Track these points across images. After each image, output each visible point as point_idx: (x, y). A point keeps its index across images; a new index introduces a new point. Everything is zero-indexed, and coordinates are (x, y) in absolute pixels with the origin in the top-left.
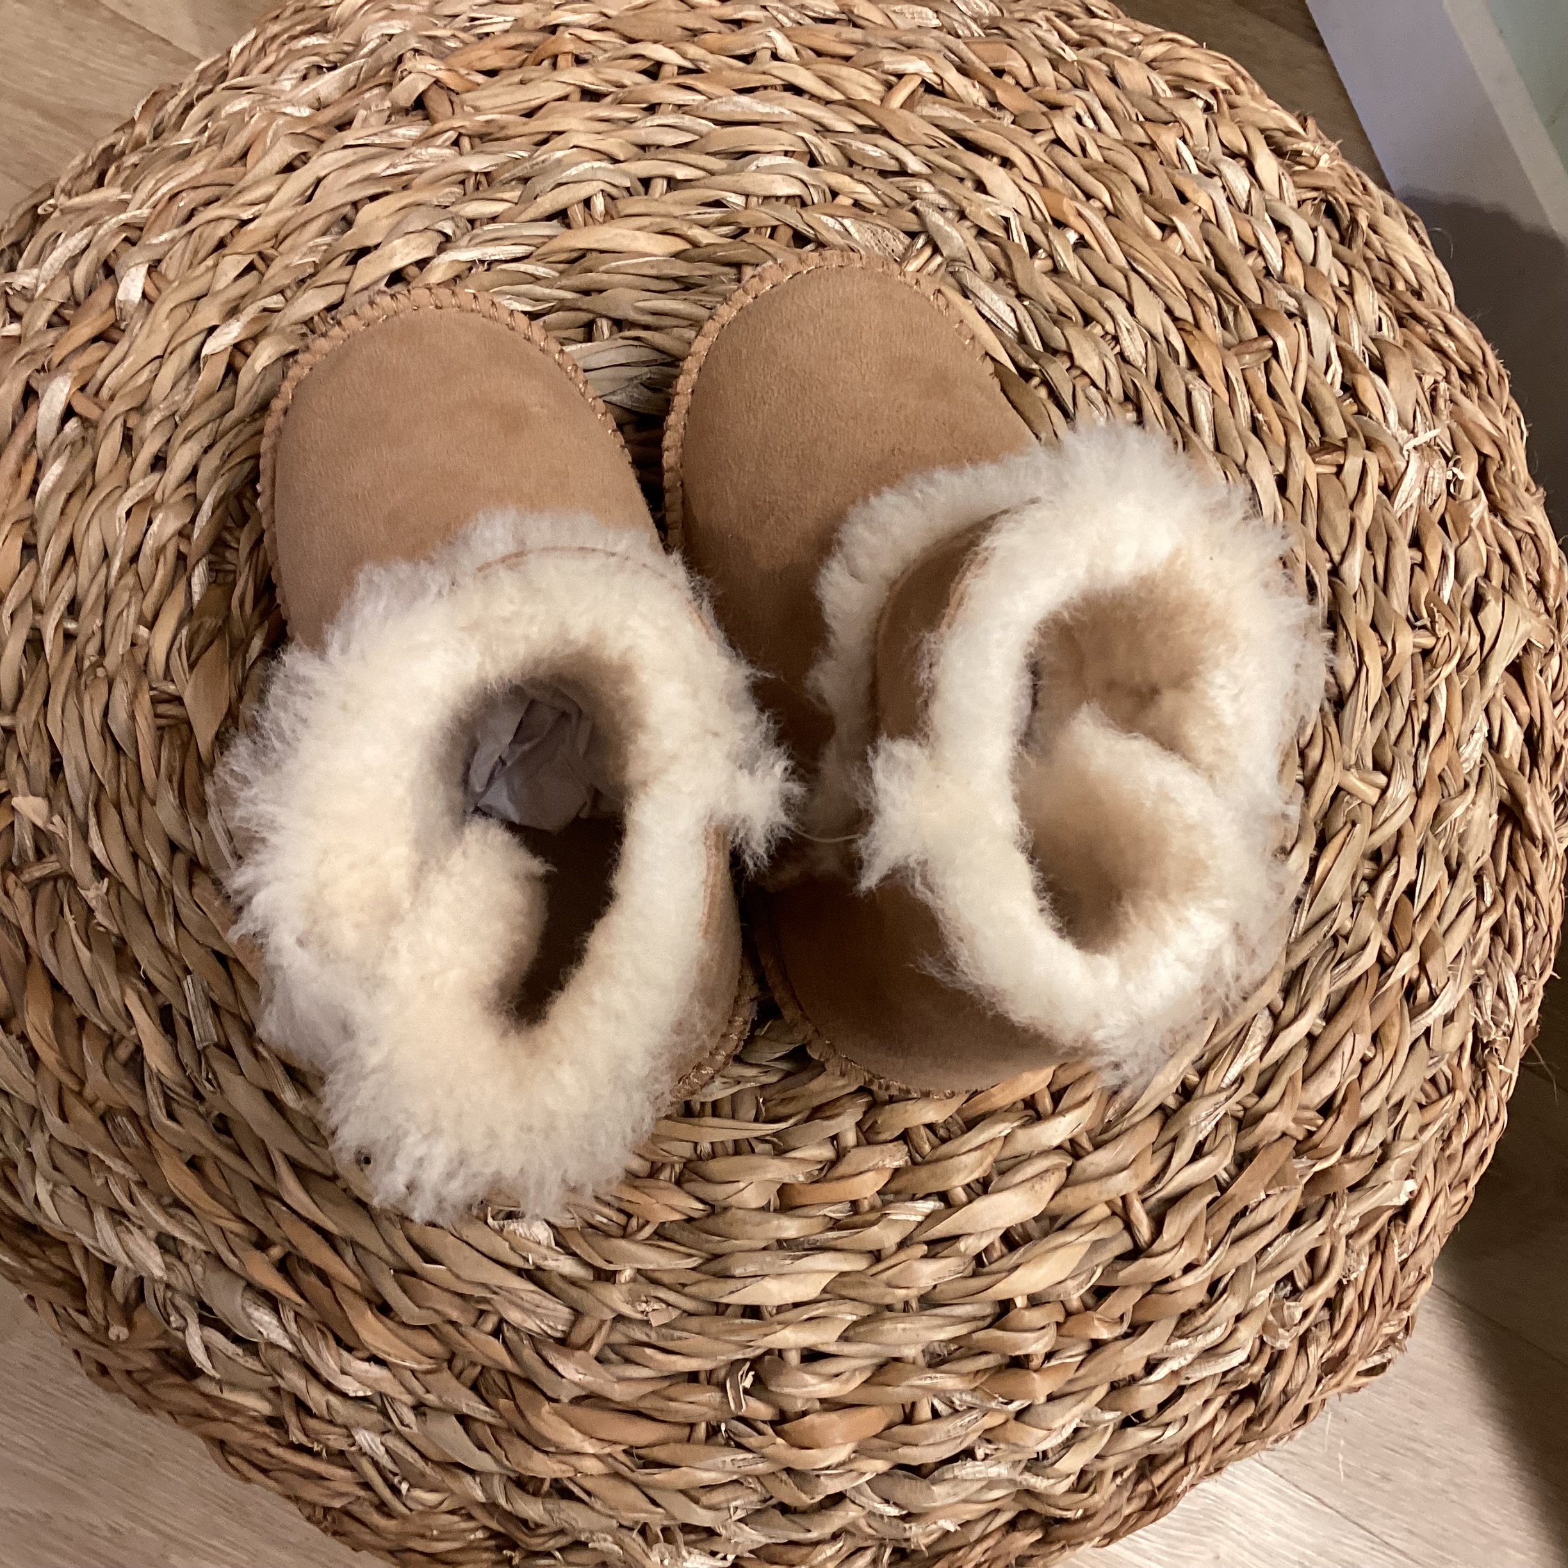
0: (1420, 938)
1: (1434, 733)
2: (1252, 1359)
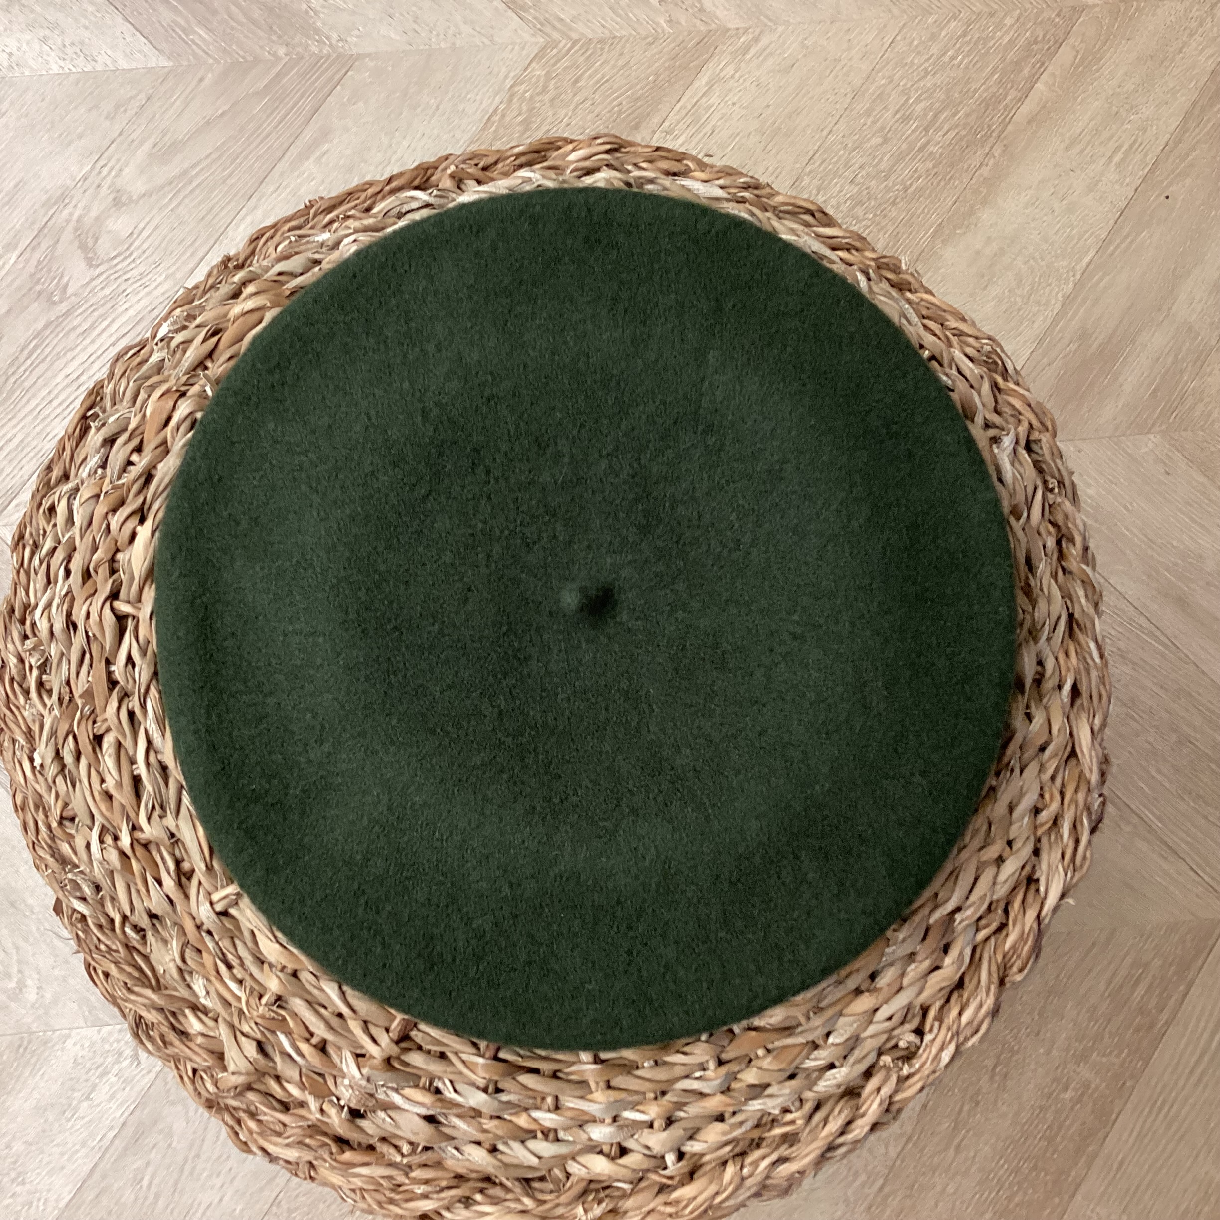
0: (134, 863)
1: (222, 968)
2: (34, 625)
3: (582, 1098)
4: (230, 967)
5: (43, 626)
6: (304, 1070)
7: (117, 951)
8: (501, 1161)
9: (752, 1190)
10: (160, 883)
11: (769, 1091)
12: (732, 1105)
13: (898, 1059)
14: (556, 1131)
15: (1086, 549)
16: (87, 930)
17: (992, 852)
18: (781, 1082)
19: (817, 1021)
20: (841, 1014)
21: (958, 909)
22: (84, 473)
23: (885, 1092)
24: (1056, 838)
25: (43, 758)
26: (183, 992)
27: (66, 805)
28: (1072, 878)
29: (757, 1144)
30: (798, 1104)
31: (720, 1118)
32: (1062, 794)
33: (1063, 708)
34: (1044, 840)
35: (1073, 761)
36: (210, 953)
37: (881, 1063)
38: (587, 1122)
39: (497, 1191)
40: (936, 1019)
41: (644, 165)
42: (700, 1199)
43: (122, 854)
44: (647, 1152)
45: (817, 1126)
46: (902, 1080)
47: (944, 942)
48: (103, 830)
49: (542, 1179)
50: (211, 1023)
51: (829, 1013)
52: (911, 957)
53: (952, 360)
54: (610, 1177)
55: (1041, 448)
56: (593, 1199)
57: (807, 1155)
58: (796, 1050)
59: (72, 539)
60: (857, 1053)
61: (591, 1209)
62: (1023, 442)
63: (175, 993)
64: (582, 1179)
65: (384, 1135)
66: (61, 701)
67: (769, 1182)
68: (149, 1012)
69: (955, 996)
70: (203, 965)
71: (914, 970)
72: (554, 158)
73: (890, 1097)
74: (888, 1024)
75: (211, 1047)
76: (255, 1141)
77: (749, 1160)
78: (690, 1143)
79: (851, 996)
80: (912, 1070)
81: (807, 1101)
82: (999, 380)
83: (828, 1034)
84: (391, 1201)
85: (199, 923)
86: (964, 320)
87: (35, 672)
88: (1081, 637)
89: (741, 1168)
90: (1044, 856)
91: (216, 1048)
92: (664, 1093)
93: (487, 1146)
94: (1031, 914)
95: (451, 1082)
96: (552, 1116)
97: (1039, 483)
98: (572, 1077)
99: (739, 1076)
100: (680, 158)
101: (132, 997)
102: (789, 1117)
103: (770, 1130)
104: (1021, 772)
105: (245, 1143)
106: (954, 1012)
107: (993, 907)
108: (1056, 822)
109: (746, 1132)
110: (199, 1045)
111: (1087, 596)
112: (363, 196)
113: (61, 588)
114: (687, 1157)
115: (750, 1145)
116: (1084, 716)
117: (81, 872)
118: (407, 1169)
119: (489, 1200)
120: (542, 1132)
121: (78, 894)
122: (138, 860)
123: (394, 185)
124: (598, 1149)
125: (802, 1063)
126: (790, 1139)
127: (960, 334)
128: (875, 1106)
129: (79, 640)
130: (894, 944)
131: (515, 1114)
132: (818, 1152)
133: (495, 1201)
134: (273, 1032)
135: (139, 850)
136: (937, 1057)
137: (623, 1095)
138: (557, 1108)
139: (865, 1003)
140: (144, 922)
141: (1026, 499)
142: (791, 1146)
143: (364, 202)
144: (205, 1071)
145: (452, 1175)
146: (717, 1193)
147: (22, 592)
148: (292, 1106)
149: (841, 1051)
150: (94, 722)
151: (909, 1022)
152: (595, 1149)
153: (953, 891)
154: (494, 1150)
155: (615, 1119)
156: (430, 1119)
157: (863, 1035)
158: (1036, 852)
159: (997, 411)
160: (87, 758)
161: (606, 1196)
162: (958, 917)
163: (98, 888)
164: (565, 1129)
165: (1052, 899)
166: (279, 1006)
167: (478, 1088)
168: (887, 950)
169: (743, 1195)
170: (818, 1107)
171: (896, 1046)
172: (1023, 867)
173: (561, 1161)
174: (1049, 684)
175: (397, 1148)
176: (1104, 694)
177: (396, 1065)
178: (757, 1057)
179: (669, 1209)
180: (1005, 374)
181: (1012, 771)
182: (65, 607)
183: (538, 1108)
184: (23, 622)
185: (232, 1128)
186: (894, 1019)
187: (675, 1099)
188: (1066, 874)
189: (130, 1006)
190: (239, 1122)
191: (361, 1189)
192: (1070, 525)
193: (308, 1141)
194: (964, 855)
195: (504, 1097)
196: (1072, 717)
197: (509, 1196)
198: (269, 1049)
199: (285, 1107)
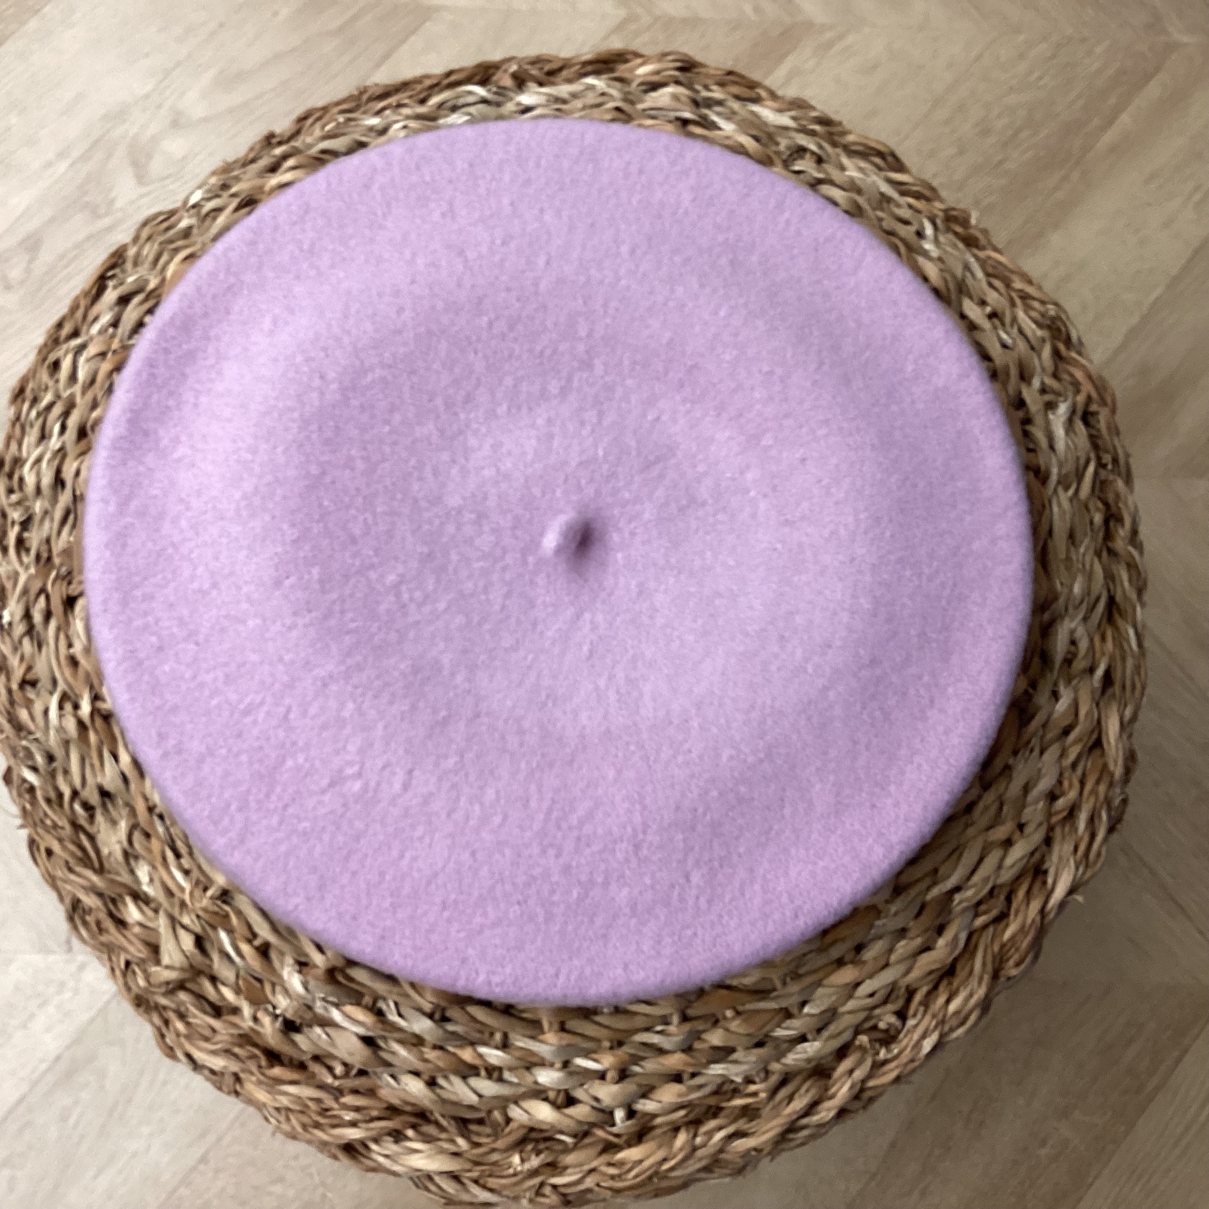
0: (91, 734)
1: (170, 854)
2: (21, 480)
3: (533, 1038)
4: (178, 856)
5: (30, 480)
6: (242, 973)
7: (63, 828)
8: (439, 1096)
9: (704, 1163)
10: (116, 757)
11: (735, 1056)
12: (695, 1065)
13: (876, 1041)
14: (500, 1069)
15: (1135, 532)
16: (34, 801)
17: (1001, 832)
18: (747, 1048)
19: (794, 988)
20: (819, 984)
21: (957, 889)
22: (95, 329)
23: (858, 1074)
24: (1070, 831)
25: (12, 615)
26: (125, 878)
27: (29, 668)
28: (1084, 873)
29: (715, 1112)
30: (762, 1075)
31: (677, 1078)
32: (1082, 783)
33: (1093, 692)
34: (1058, 831)
35: (1097, 752)
36: (158, 838)
37: (857, 1043)
38: (536, 1065)
39: (431, 1130)
40: (921, 1003)
41: (714, 88)
42: (646, 1164)
43: (81, 724)
44: (595, 1104)
45: (780, 1102)
46: (878, 1065)
47: (938, 922)
48: (64, 698)
49: (480, 1122)
50: (150, 913)
51: (808, 980)
52: (902, 933)
53: (1014, 320)
54: (553, 1126)
55: (1098, 421)
56: (533, 1149)
57: (767, 1131)
58: (766, 1017)
59: (72, 397)
60: (832, 1028)
61: (529, 1159)
62: (1079, 412)
63: (118, 878)
64: (523, 1126)
65: (318, 1052)
66: (38, 557)
67: (723, 1156)
68: (87, 894)
69: (944, 983)
70: (149, 851)
71: (903, 947)
72: (622, 70)
73: (864, 1081)
74: (869, 1001)
75: (147, 939)
76: (181, 1046)
77: (704, 1129)
78: (642, 1101)
79: (834, 966)
80: (889, 1056)
81: (773, 1073)
82: (1062, 347)
83: (804, 1004)
84: (317, 1125)
85: (151, 803)
86: (1030, 282)
87: (17, 528)
88: (1120, 622)
89: (695, 1135)
90: (1056, 848)
91: (152, 940)
92: (620, 1044)
93: (426, 1077)
94: (1035, 906)
95: (396, 1004)
96: (499, 1053)
97: (1093, 455)
98: (525, 1015)
99: (704, 1036)
100: (752, 85)
101: (72, 877)
102: (752, 1088)
103: (729, 1100)
104: (1042, 753)
105: (171, 1049)
106: (941, 1000)
107: (996, 892)
108: (1072, 812)
109: (705, 1097)
110: (136, 936)
111: (1130, 581)
112: (419, 87)
113: (54, 443)
114: (638, 1115)
115: (707, 1112)
116: (1114, 707)
117: (36, 740)
118: (337, 1094)
119: (420, 1138)
120: (486, 1069)
121: (30, 763)
122: (96, 731)
123: (453, 78)
124: (543, 1096)
125: (772, 1030)
126: (749, 1113)
127: (1025, 297)
128: (845, 1089)
129: (65, 498)
130: (886, 917)
131: (461, 1047)
132: (777, 1131)
133: (428, 1139)
134: (214, 928)
135: (99, 722)
136: (918, 1045)
137: (577, 1040)
138: (505, 1045)
139: (847, 975)
140: (94, 799)
141: (1077, 469)
142: (751, 1120)
143: (421, 92)
144: (138, 965)
145: (385, 1105)
146: (665, 1160)
147: (14, 446)
148: (224, 1011)
149: (814, 1023)
150: (70, 583)
151: (892, 1003)
152: (539, 1093)
153: (954, 869)
154: (432, 1083)
155: (566, 1064)
156: (368, 1041)
157: (842, 1009)
158: (1048, 841)
159: (1055, 376)
160: (58, 620)
161: (547, 1148)
162: (957, 897)
163: (51, 758)
164: (511, 1069)
165: (1059, 893)
166: (224, 902)
167: (424, 1014)
168: (878, 923)
169: (693, 1166)
170: (783, 1083)
171: (875, 1028)
172: (1032, 854)
173: (503, 1103)
174: (1080, 664)
175: (330, 1069)
176: (1138, 685)
177: (340, 978)
178: (725, 1018)
179: (612, 1171)
180: (1068, 342)
181: (1032, 751)
182: (56, 462)
183: (485, 1044)
184: (10, 476)
185: (159, 1029)
186: (877, 996)
187: (632, 1051)
188: (1077, 868)
189: (68, 887)
190: (167, 1022)
191: (288, 1109)
192: (1121, 505)
193: (237, 1050)
194: (971, 831)
195: (450, 1027)
196: (1102, 704)
197: (443, 1136)
198: (208, 946)
199: (217, 1011)
